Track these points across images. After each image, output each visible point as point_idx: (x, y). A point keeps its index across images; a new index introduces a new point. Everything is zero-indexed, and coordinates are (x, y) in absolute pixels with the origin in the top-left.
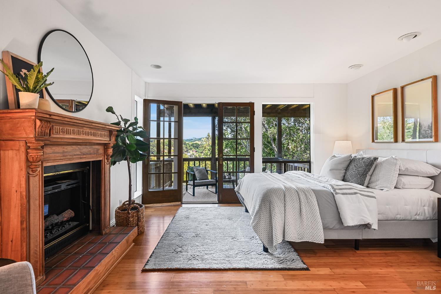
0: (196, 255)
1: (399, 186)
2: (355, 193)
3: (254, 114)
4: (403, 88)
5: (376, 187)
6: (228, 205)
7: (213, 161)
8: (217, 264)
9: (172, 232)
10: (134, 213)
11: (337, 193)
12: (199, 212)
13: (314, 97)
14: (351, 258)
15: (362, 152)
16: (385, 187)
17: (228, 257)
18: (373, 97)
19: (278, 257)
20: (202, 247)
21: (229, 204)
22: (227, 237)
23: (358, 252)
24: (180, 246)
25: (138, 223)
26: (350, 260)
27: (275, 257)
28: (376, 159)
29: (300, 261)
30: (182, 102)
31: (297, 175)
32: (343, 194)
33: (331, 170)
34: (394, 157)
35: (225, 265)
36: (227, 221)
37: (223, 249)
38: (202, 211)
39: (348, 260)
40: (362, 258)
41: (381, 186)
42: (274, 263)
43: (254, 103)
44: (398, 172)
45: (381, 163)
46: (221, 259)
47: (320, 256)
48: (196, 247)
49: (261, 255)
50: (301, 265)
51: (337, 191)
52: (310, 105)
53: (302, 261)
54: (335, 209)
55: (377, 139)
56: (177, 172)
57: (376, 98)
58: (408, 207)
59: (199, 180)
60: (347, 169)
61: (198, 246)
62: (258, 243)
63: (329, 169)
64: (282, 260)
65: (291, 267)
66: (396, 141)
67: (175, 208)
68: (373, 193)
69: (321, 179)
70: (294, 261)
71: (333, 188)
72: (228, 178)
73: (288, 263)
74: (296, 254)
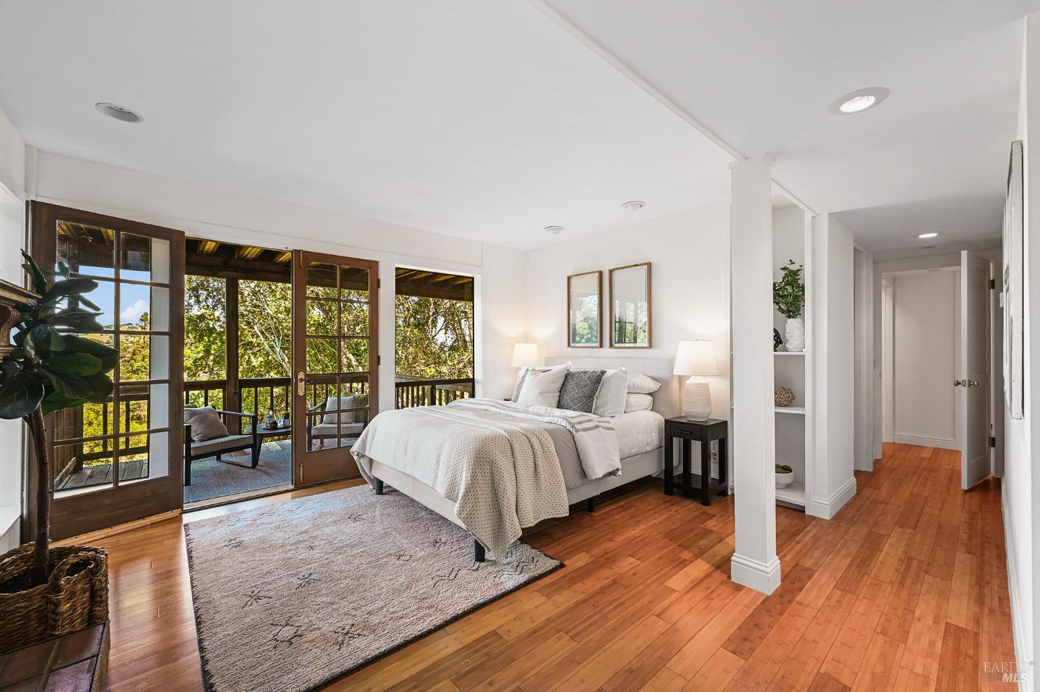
0: (347, 627)
1: (628, 410)
2: (597, 427)
3: (378, 286)
4: (611, 272)
5: (606, 415)
6: (322, 490)
7: (231, 389)
8: (412, 623)
9: (223, 598)
10: (75, 583)
11: (577, 431)
12: (258, 522)
13: (482, 266)
14: (596, 527)
15: (570, 362)
16: (616, 413)
17: (424, 599)
18: (569, 278)
19: (509, 564)
20: (344, 603)
21: (326, 486)
22: (384, 560)
23: (595, 514)
24: (283, 623)
25: (91, 611)
26: (596, 529)
27: (504, 565)
28: (603, 373)
29: (543, 556)
30: (184, 232)
31: (483, 407)
32: (585, 430)
33: (540, 393)
34: (623, 369)
35: (431, 619)
36: (351, 524)
37: (397, 586)
38: (266, 519)
39: (593, 531)
40: (606, 522)
41: (611, 411)
42: (511, 576)
43: (378, 262)
44: (627, 391)
45: (609, 379)
46: (412, 609)
47: (559, 539)
48: (330, 610)
49: (480, 570)
50: (552, 563)
51: (578, 427)
52: (473, 278)
53: (546, 556)
54: (575, 456)
55: (574, 341)
56: (167, 426)
57: (573, 281)
58: (640, 437)
59: (202, 441)
60: (562, 390)
61: (332, 604)
62: (453, 549)
63: (537, 392)
64: (518, 566)
65: (540, 572)
66: (601, 346)
67: (168, 529)
68: (609, 422)
69: (534, 409)
70: (535, 560)
71: (570, 423)
72: (282, 426)
73: (531, 567)
74: (529, 547)
